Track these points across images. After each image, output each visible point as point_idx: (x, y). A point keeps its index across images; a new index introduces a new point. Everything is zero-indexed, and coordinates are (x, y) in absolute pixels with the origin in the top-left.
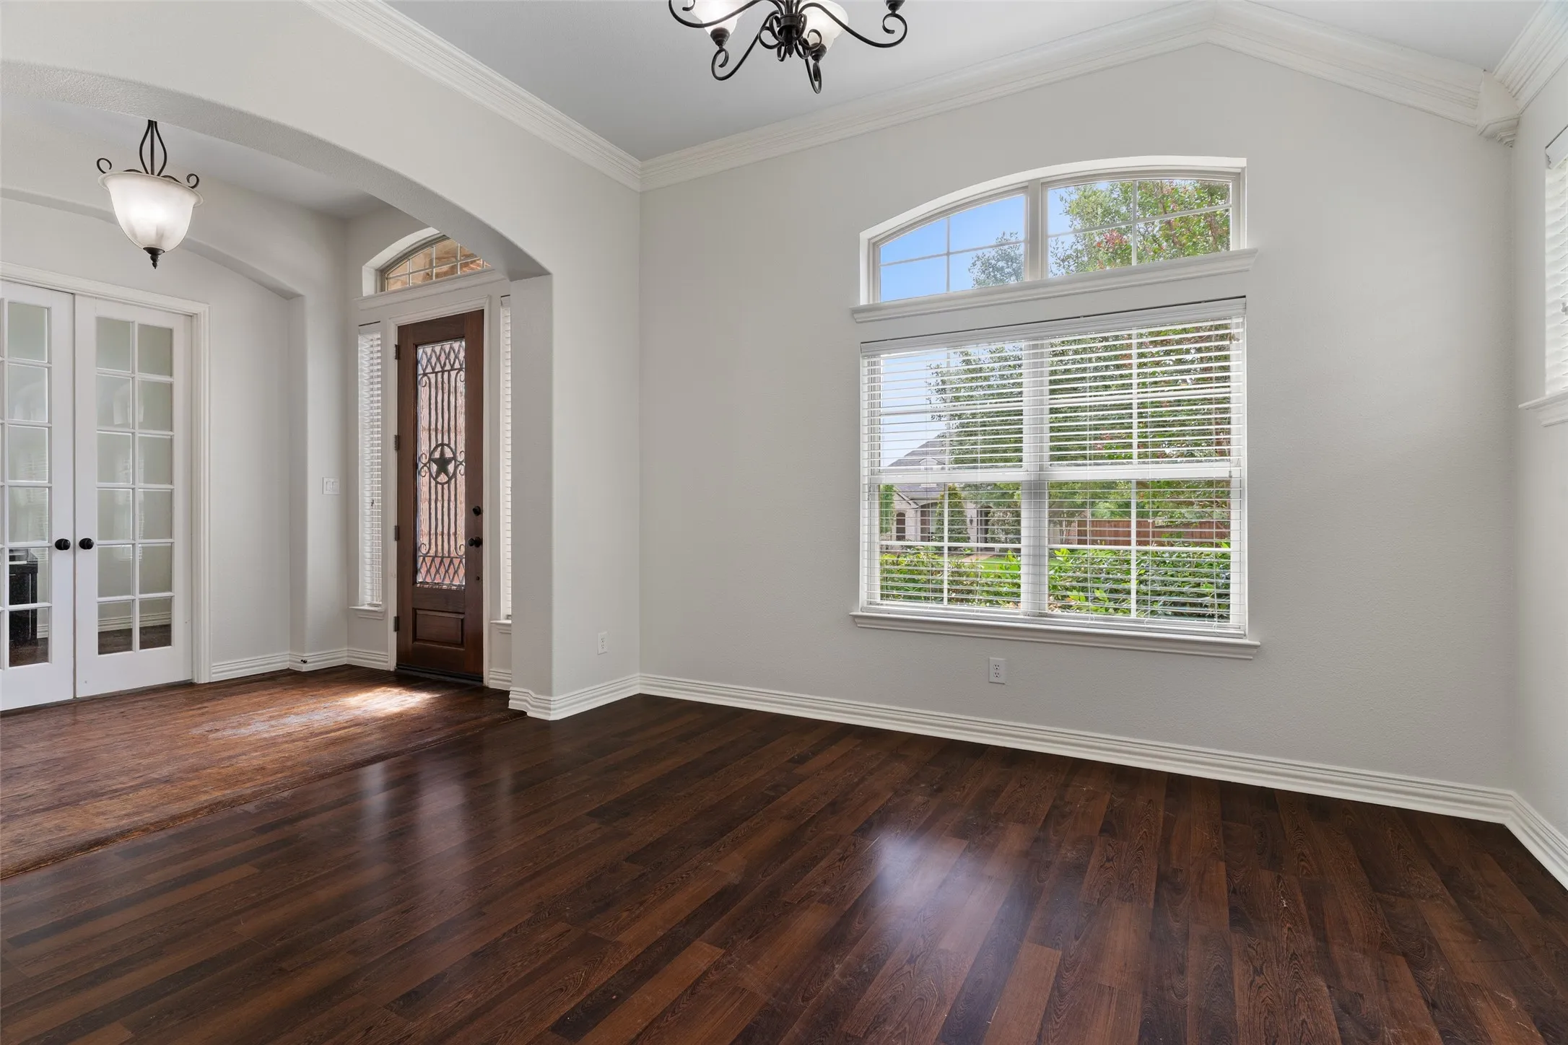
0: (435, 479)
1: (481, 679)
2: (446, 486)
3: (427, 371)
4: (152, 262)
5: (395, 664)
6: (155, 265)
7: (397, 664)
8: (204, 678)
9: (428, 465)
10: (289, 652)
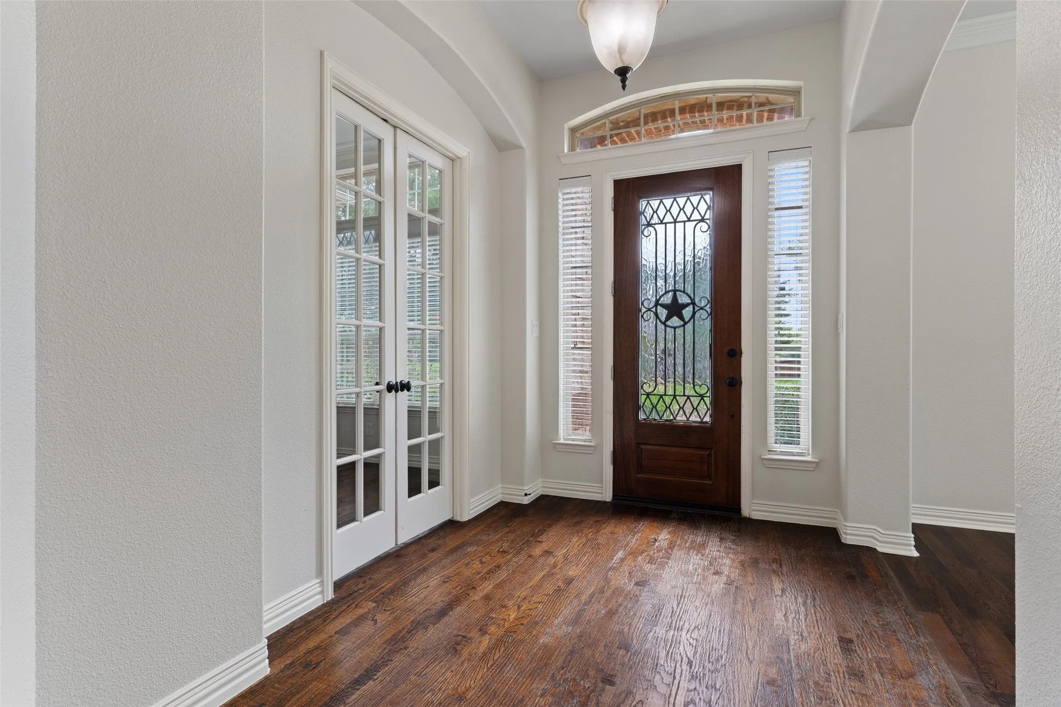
0: (664, 323)
1: (739, 510)
2: (679, 331)
3: (653, 222)
4: (621, 84)
5: (611, 496)
6: (624, 87)
7: (613, 495)
8: (466, 516)
9: (654, 309)
10: (500, 486)
